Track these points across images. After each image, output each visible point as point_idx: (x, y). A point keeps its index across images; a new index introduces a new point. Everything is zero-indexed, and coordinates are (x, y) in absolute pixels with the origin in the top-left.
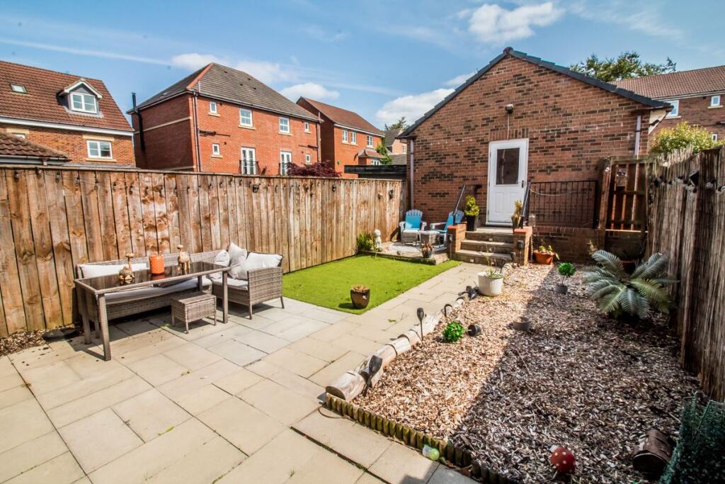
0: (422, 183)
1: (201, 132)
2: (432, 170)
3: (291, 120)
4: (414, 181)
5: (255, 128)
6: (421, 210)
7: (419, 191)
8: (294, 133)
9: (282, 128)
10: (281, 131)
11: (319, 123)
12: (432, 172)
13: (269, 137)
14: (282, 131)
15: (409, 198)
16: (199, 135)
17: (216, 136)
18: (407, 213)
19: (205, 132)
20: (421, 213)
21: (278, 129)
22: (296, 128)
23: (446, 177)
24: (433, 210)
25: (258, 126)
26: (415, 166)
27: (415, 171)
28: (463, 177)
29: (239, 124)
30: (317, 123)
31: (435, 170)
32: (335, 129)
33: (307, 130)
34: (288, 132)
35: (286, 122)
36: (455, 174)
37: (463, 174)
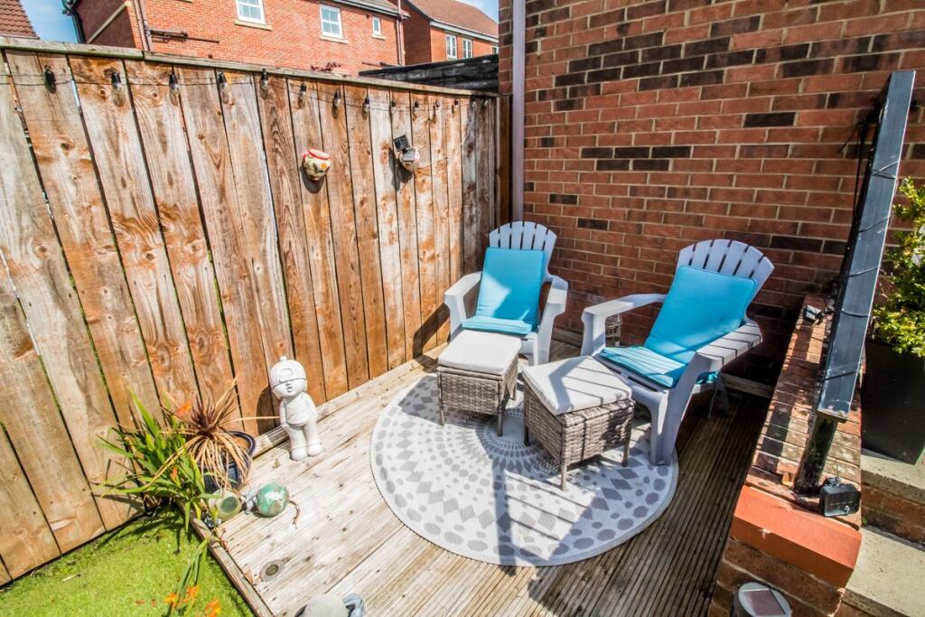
0: (560, 106)
1: (152, 33)
2: (608, 32)
3: (345, 13)
4: (529, 97)
5: (269, 27)
6: (551, 225)
7: (547, 142)
8: (352, 37)
9: (327, 27)
10: (325, 33)
11: (400, 20)
12: (607, 46)
13: (301, 44)
14: (326, 35)
15: (505, 171)
16: (150, 39)
17: (188, 42)
18: (494, 236)
19: (163, 34)
20: (552, 238)
21: (318, 31)
22: (354, 28)
23: (679, 66)
24: (601, 225)
25: (277, 23)
26: (531, 22)
27: (530, 48)
28: (785, 53)
29: (235, 16)
30: (396, 18)
31: (622, 29)
32: (433, 32)
33: (377, 33)
34: (339, 36)
35: (334, 17)
36: (736, 43)
37: (787, 35)
